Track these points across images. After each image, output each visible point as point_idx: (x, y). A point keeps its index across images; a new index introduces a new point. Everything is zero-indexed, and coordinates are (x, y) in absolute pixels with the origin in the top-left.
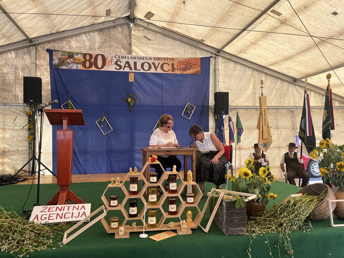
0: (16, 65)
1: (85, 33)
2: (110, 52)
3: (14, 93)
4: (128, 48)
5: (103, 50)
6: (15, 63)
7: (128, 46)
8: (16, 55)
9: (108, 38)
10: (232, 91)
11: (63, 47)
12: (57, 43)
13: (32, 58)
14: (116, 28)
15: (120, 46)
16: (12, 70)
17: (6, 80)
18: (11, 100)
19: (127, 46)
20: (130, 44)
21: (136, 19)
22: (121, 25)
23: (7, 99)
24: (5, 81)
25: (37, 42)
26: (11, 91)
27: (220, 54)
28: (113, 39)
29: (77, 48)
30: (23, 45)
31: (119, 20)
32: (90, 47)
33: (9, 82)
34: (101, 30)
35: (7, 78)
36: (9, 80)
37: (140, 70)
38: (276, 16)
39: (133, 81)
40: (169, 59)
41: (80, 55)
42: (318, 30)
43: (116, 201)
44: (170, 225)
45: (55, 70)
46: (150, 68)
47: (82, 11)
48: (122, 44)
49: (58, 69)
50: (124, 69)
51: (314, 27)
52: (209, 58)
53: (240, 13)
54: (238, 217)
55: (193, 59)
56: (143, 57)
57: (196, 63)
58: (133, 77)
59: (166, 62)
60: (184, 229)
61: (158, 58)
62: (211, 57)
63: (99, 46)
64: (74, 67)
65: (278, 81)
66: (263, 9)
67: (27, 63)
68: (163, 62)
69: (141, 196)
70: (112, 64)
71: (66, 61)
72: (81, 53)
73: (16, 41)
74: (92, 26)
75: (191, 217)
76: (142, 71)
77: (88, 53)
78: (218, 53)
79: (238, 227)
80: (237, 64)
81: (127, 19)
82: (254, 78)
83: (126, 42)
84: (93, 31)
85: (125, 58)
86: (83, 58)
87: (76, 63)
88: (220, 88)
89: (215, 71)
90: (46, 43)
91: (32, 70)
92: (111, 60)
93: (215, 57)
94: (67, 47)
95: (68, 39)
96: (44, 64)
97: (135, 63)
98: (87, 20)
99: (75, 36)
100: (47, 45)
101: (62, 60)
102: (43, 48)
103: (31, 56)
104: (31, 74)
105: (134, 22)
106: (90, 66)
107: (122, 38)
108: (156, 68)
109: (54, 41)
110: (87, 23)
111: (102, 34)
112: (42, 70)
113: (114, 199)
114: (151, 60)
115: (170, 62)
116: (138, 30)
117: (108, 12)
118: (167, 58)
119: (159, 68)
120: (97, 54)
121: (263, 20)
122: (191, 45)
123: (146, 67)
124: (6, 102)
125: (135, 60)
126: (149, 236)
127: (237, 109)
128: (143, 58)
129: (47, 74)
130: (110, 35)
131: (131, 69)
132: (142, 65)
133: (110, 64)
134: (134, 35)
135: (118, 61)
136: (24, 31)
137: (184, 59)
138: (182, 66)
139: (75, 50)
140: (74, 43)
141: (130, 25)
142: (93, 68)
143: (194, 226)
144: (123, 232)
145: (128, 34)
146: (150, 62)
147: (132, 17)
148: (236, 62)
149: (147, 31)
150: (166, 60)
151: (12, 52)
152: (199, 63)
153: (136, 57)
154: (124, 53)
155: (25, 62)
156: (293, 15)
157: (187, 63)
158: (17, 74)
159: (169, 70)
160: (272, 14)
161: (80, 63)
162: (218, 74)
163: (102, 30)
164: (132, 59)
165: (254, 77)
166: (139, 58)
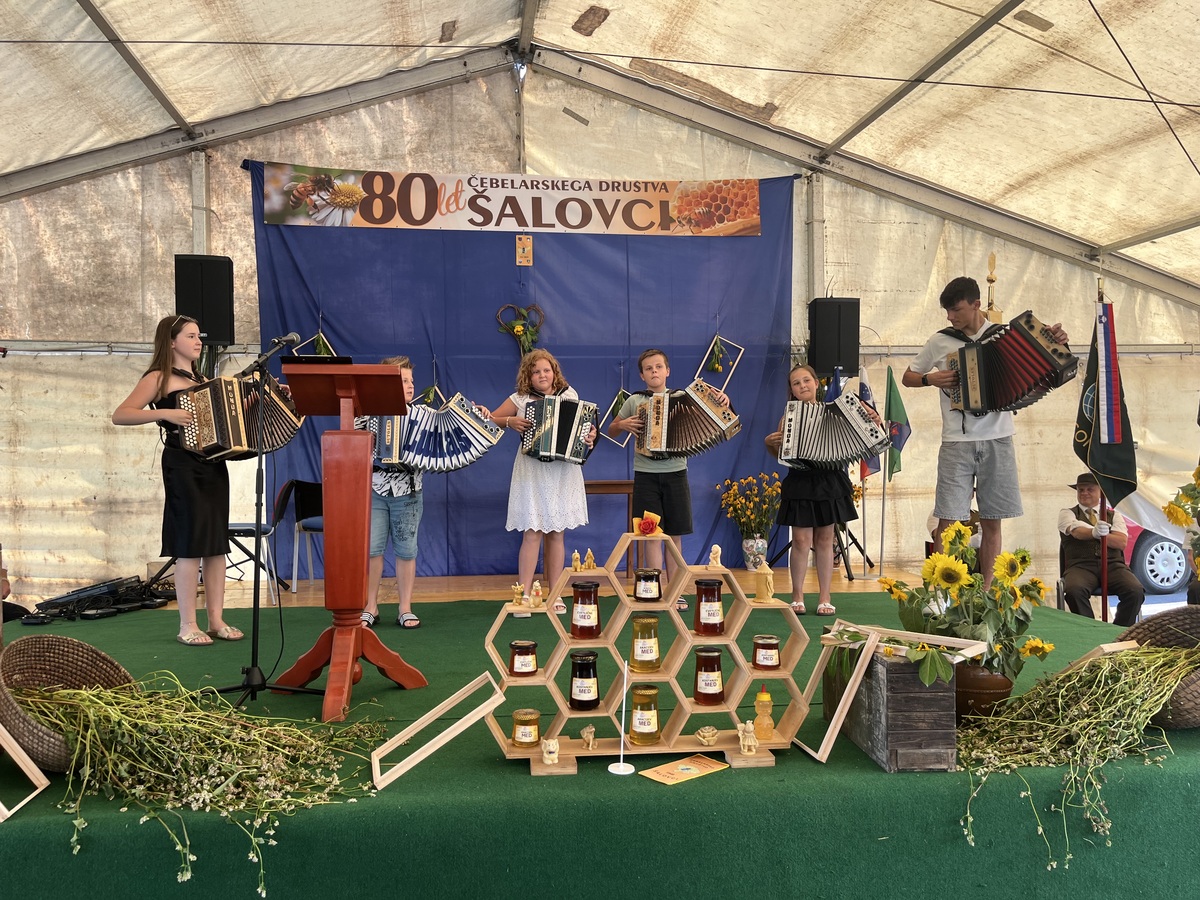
0: (142, 216)
1: (368, 103)
2: (450, 167)
3: (140, 311)
4: (511, 149)
5: (429, 156)
6: (140, 207)
7: (511, 146)
8: (143, 180)
9: (443, 119)
10: (868, 294)
11: (295, 151)
12: (278, 138)
13: (195, 191)
14: (471, 83)
15: (486, 145)
16: (132, 232)
17: (110, 264)
18: (130, 333)
19: (509, 144)
20: (518, 137)
21: (537, 51)
22: (488, 73)
23: (115, 330)
24: (107, 270)
25: (211, 137)
26: (129, 303)
27: (828, 167)
28: (460, 120)
29: (342, 155)
30: (166, 149)
31: (482, 54)
32: (385, 148)
33: (123, 273)
34: (420, 92)
35: (116, 259)
36: (123, 265)
37: (553, 226)
38: (1035, 32)
39: (531, 264)
40: (650, 186)
41: (352, 179)
42: (1181, 77)
43: (531, 659)
44: (704, 738)
45: (270, 231)
46: (586, 217)
47: (363, 30)
48: (493, 139)
49: (282, 229)
50: (498, 224)
51: (1166, 67)
52: (788, 181)
53: (906, 23)
54: (927, 714)
55: (733, 185)
56: (563, 182)
57: (745, 197)
58: (529, 248)
59: (641, 195)
60: (750, 750)
61: (613, 183)
62: (798, 176)
63: (414, 146)
64: (335, 219)
65: (1030, 258)
66: (987, 10)
67: (178, 207)
68: (632, 195)
69: (608, 642)
70: (458, 208)
71: (308, 200)
72: (356, 173)
73: (143, 134)
74: (390, 78)
75: (770, 711)
76: (560, 229)
77: (379, 170)
78: (821, 162)
79: (928, 746)
80: (884, 201)
81: (509, 52)
82: (945, 248)
83: (503, 130)
84: (395, 96)
85: (503, 187)
86: (362, 189)
87: (341, 207)
88: (826, 284)
89: (809, 224)
90: (241, 139)
91: (196, 233)
92: (457, 195)
93: (811, 176)
94: (308, 152)
95: (311, 125)
96: (234, 210)
97: (537, 203)
98: (378, 60)
99: (337, 115)
100: (242, 148)
101: (294, 196)
102: (231, 157)
103: (191, 184)
104: (195, 246)
105: (531, 63)
106: (388, 215)
107: (490, 116)
108: (607, 219)
109: (265, 132)
110: (376, 69)
111: (426, 106)
112: (229, 230)
113: (524, 651)
114: (591, 190)
115: (653, 197)
116: (546, 88)
117: (448, 32)
118: (646, 184)
119: (618, 217)
120: (409, 172)
121: (985, 47)
122: (728, 137)
123: (574, 214)
124: (113, 339)
125: (536, 193)
126: (637, 770)
127: (887, 355)
128: (563, 185)
129: (244, 243)
130: (452, 106)
131: (522, 222)
132: (561, 209)
133: (453, 207)
134: (533, 107)
135: (480, 195)
136: (172, 99)
137: (701, 184)
138: (697, 211)
139: (336, 163)
140: (332, 137)
141: (519, 72)
142: (397, 222)
143: (782, 741)
144: (554, 757)
145: (511, 104)
146: (587, 196)
147: (524, 44)
148: (880, 193)
149: (575, 90)
150: (639, 189)
151: (130, 170)
152: (754, 198)
153: (538, 183)
154: (498, 167)
155: (173, 204)
156: (1092, 29)
157: (714, 198)
158: (147, 247)
159: (652, 224)
160: (1019, 26)
161: (352, 207)
162: (820, 235)
163: (424, 92)
164: (527, 188)
165: (945, 243)
166: (550, 184)
